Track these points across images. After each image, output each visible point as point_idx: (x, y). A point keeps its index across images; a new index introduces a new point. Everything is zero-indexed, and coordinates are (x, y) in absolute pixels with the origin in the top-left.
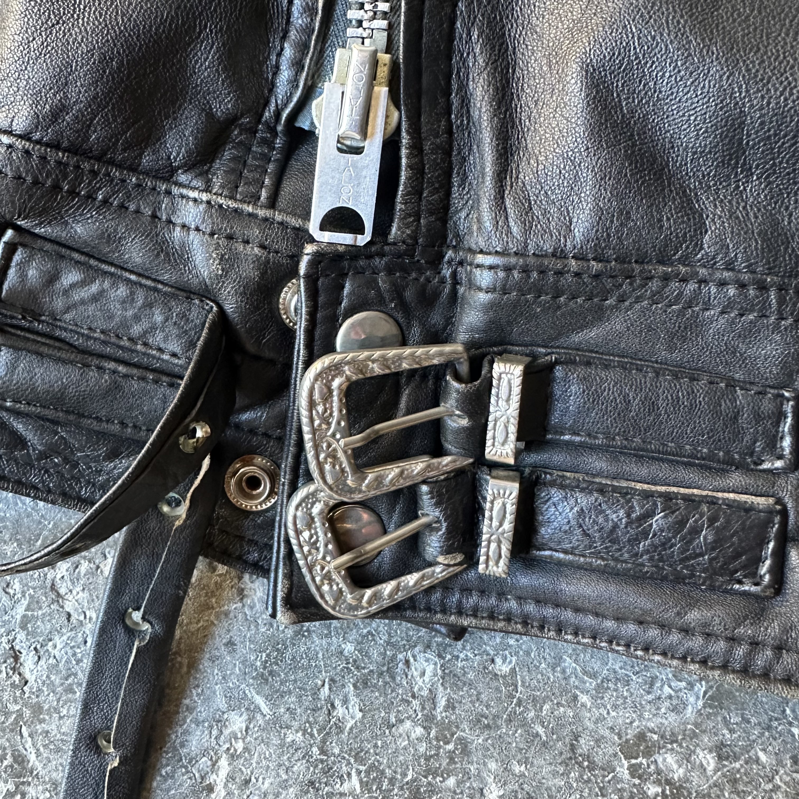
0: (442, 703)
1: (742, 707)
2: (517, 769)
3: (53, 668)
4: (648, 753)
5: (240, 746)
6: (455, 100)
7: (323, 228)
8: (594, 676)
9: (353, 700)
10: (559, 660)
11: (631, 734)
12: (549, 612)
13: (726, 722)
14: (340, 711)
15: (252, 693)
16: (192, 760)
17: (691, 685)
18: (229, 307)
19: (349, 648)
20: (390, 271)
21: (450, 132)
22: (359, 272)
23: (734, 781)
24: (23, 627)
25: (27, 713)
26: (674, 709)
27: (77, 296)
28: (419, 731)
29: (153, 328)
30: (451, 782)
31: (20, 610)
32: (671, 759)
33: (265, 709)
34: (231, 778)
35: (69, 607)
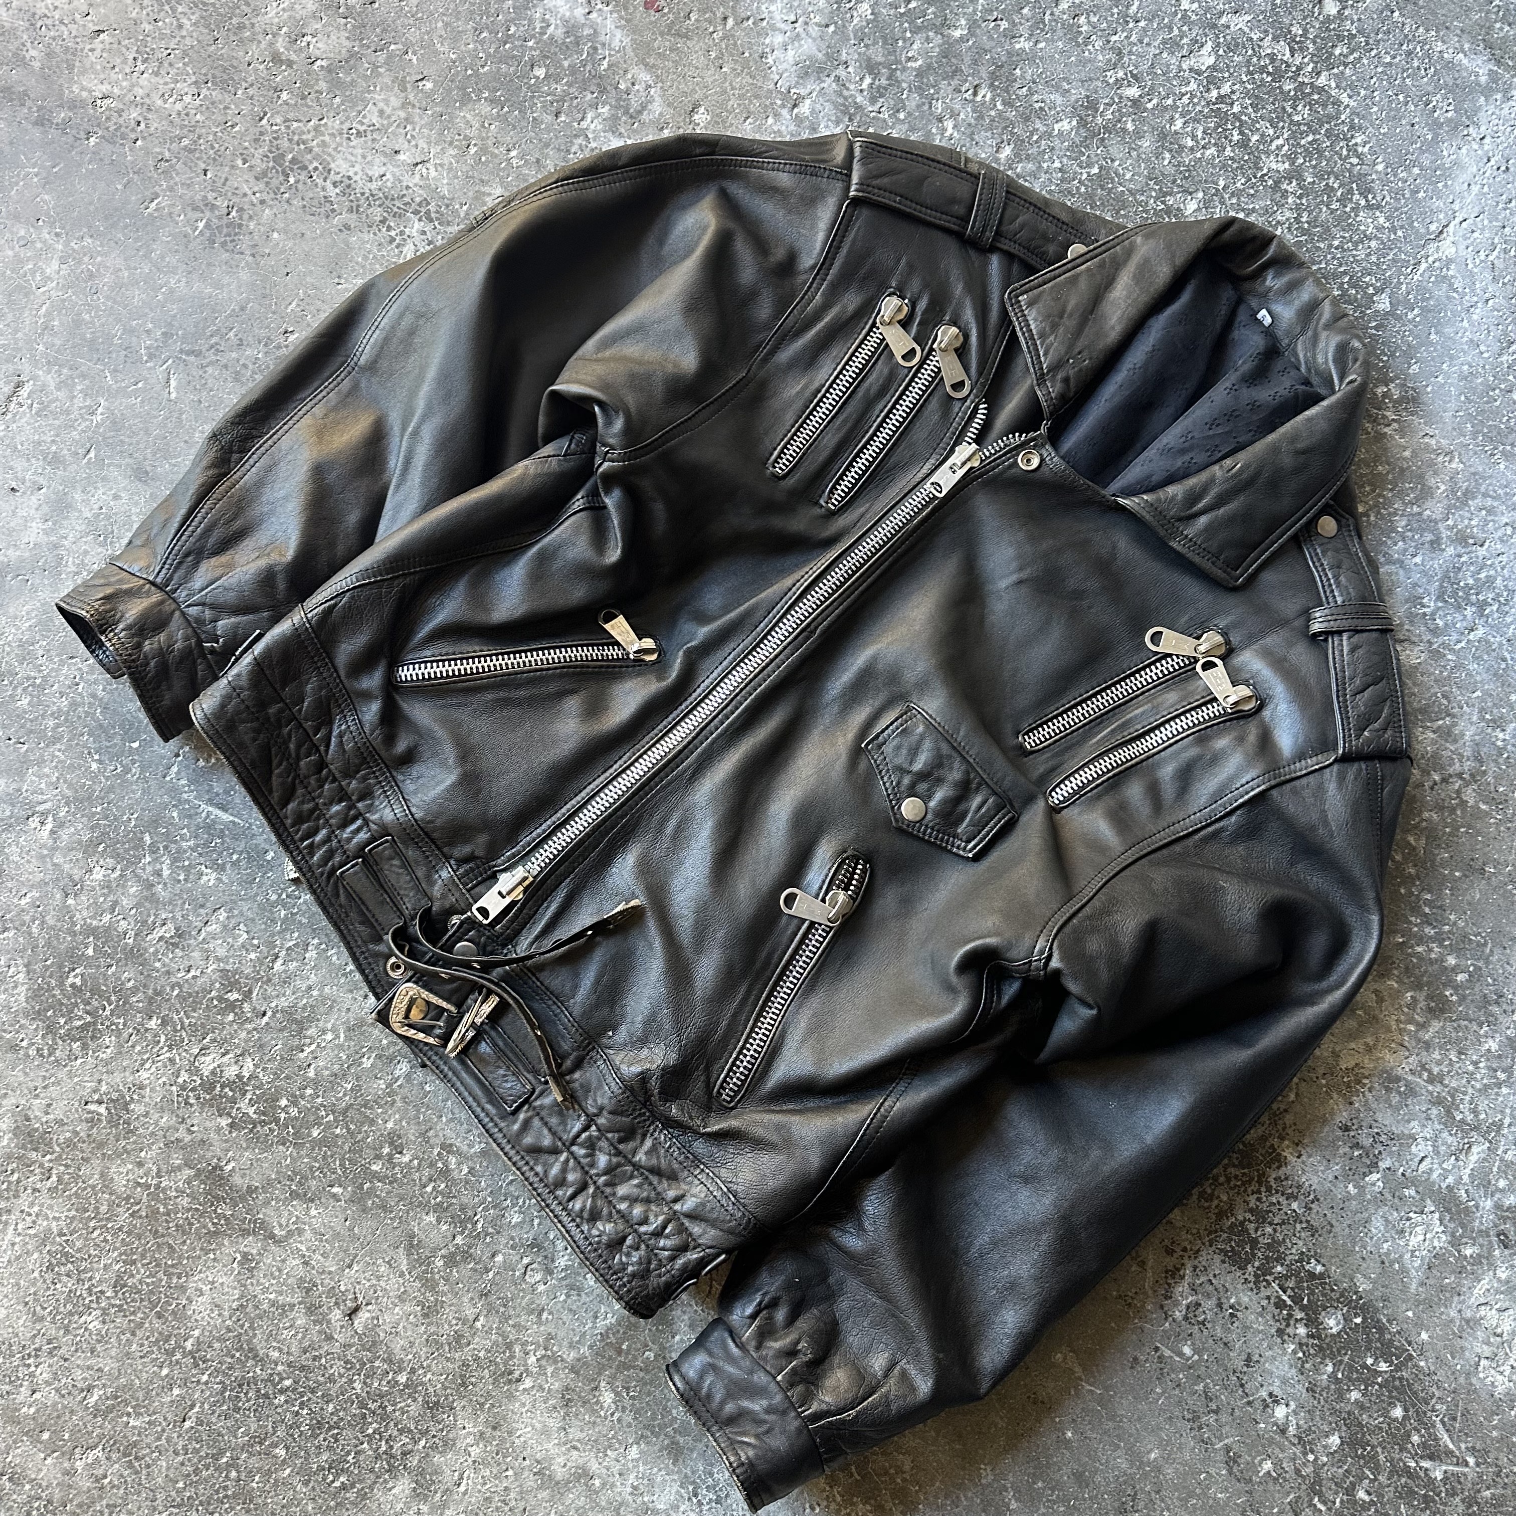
0: (399, 1083)
1: (490, 1162)
2: (404, 1123)
3: (285, 971)
4: (448, 1152)
5: (323, 1044)
6: (545, 905)
7: (478, 909)
8: (453, 1114)
9: (372, 1060)
10: (447, 1100)
11: (448, 1142)
12: (454, 1078)
13: (481, 1163)
14: (364, 1060)
15: (342, 1031)
16: (305, 1037)
17: (480, 1143)
18: (434, 909)
19: (385, 1042)
20: (488, 938)
21: (536, 912)
22: (479, 931)
23: (467, 1183)
24: (287, 950)
25: (265, 979)
26: (469, 1145)
27: (393, 869)
28: (384, 1086)
29: (407, 896)
30: (380, 1111)
31: (291, 944)
32: (454, 1160)
33: (342, 1039)
34: (312, 1052)
35: (307, 955)
